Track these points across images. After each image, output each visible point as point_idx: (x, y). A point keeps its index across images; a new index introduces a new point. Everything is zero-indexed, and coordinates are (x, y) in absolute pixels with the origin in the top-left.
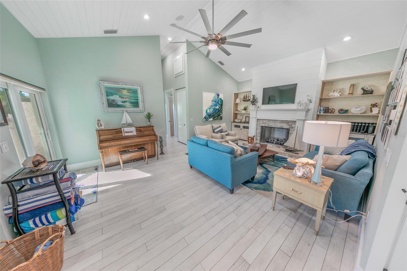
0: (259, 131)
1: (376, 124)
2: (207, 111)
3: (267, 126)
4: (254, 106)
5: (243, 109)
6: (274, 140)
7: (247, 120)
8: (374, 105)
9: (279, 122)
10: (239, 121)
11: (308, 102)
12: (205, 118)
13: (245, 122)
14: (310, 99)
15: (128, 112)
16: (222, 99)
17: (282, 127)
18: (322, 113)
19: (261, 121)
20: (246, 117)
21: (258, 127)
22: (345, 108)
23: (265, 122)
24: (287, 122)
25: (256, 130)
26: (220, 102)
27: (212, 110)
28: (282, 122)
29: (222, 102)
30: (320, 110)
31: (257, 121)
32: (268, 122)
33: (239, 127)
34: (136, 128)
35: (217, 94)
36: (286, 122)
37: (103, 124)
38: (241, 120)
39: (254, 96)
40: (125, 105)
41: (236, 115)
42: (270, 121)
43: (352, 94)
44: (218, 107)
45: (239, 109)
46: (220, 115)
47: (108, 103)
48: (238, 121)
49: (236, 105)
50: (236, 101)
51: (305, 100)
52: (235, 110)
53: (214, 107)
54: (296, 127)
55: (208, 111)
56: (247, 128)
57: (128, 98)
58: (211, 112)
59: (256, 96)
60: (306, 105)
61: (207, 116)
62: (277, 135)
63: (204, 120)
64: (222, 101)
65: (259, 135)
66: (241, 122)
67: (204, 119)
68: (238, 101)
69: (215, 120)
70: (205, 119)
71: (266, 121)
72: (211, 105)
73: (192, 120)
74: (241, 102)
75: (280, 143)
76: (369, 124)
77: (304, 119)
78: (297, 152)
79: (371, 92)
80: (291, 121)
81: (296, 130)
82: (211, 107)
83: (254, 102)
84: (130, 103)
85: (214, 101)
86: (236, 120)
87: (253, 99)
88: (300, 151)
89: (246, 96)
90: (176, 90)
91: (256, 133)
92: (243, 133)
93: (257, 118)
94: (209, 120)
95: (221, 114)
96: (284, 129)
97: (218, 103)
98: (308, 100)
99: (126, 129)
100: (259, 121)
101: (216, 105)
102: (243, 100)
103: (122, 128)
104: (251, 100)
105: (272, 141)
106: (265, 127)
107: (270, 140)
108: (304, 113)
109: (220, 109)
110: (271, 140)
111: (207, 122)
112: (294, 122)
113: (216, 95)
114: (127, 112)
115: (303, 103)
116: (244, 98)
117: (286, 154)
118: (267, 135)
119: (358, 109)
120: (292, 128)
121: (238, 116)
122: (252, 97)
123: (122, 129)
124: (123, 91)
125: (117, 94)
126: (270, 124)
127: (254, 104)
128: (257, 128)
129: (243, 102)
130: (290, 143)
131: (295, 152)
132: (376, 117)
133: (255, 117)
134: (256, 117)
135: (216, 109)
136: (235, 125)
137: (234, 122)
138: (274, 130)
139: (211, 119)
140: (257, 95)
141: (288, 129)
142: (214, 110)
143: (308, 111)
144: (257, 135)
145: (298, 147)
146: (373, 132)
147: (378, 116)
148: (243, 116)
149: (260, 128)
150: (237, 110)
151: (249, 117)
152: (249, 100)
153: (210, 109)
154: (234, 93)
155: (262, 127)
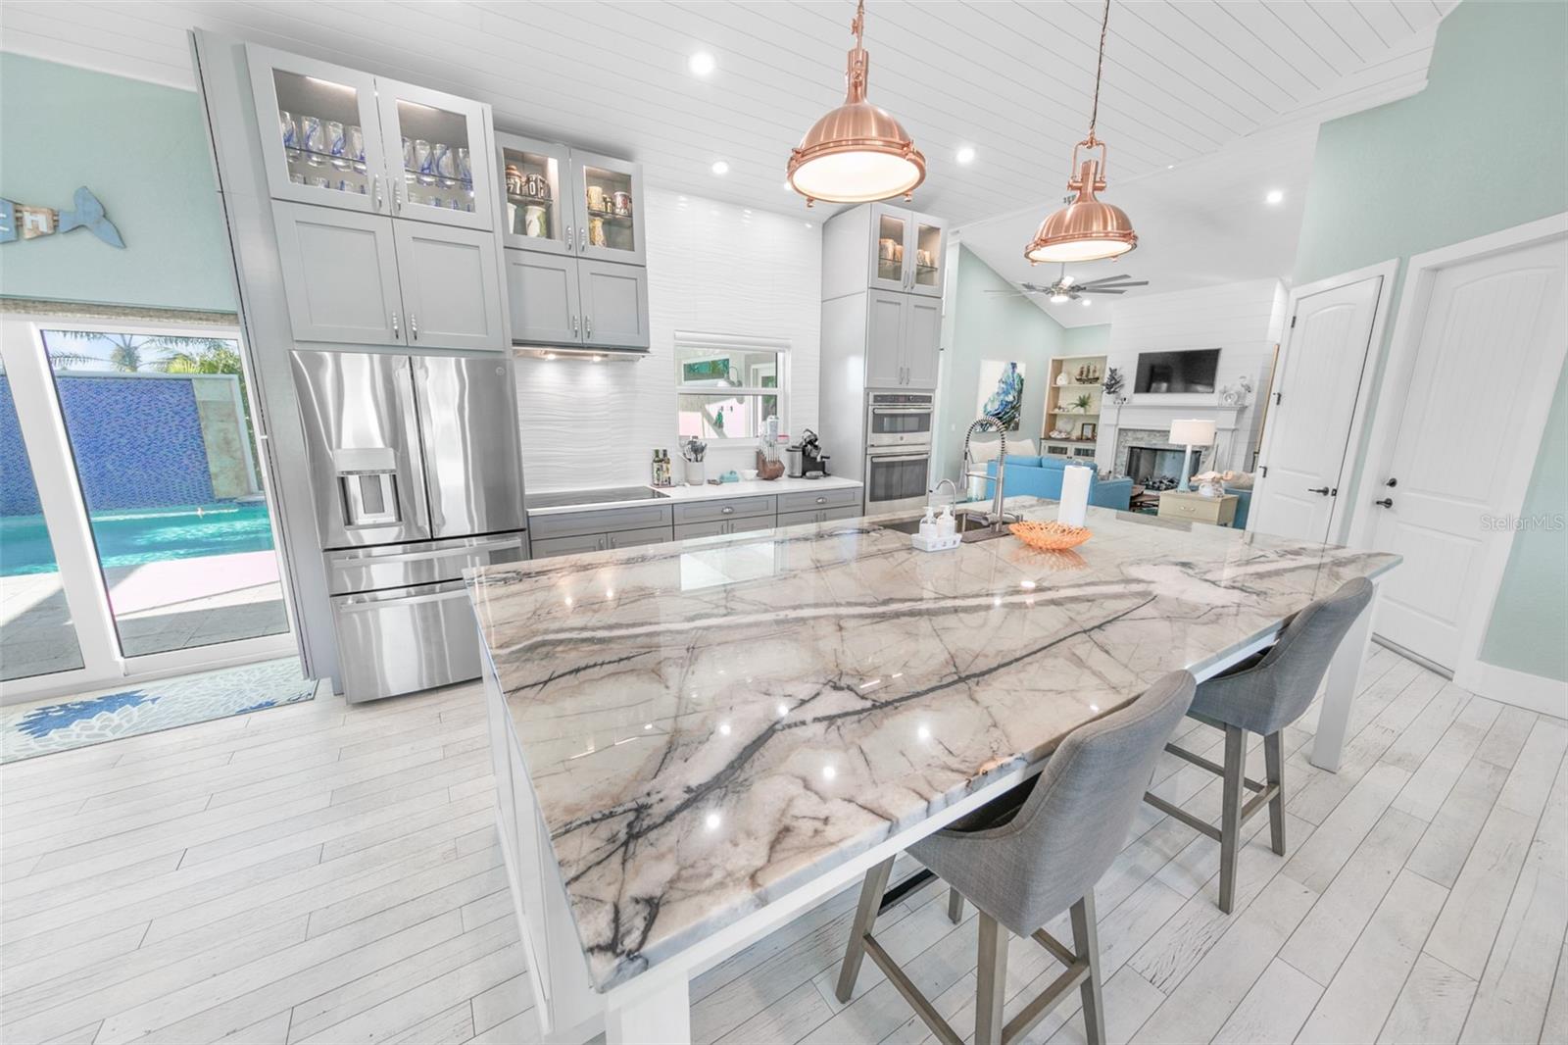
0: (1124, 458)
2: (986, 406)
3: (1144, 446)
4: (1112, 395)
5: (1078, 402)
6: (1161, 482)
7: (1088, 432)
10: (1064, 436)
11: (1243, 390)
12: (981, 424)
13: (1080, 439)
14: (1246, 385)
16: (1022, 376)
19: (1130, 434)
20: (1083, 424)
21: (1121, 449)
23: (1140, 436)
25: (1117, 456)
26: (1018, 385)
27: (996, 405)
29: (1022, 385)
31: (1119, 434)
32: (1149, 436)
33: (1063, 451)
35: (1012, 364)
38: (1069, 433)
39: (1113, 371)
41: (1053, 418)
42: (1151, 433)
44: (1010, 398)
45: (1061, 403)
46: (1014, 417)
48: (1058, 437)
49: (1056, 391)
50: (1055, 381)
51: (1238, 387)
52: (1052, 406)
53: (1002, 397)
54: (1216, 447)
55: (989, 409)
56: (1090, 452)
58: (996, 410)
59: (1119, 373)
60: (1239, 397)
61: (985, 419)
63: (978, 430)
64: (1021, 381)
65: (1123, 469)
66: (1067, 439)
67: (979, 427)
69: (1005, 429)
70: (982, 427)
71: (1143, 433)
72: (997, 392)
73: (953, 427)
74: (1070, 383)
77: (1233, 427)
81: (1214, 453)
82: (996, 396)
83: (1113, 386)
85: (1003, 383)
86: (1054, 434)
87: (1112, 378)
89: (1089, 370)
91: (1116, 464)
93: (1121, 427)
94: (990, 429)
95: (1017, 415)
97: (1013, 387)
98: (1242, 386)
100: (1125, 434)
101: (1007, 393)
102: (1078, 380)
104: (1106, 380)
105: (1156, 485)
106: (1139, 450)
107: (1151, 483)
108: (1234, 414)
109: (1015, 403)
110: (1154, 483)
113: (1010, 366)
115: (1232, 392)
116: (1082, 373)
118: (1143, 470)
121: (1060, 424)
122: (1108, 373)
126: (1154, 442)
127: (1114, 392)
128: (1117, 450)
129: (1077, 384)
133: (1115, 423)
134: (1117, 425)
135: (1008, 403)
136: (1050, 447)
137: (1048, 438)
138: (1163, 459)
140: (1121, 368)
141: (1198, 453)
142: (1002, 404)
143: (1242, 410)
144: (1118, 470)
148: (1075, 421)
149: (1126, 450)
150: (1056, 406)
151: (1095, 425)
152: (1098, 379)
153: (993, 401)
154: (1053, 360)
155: (1132, 448)
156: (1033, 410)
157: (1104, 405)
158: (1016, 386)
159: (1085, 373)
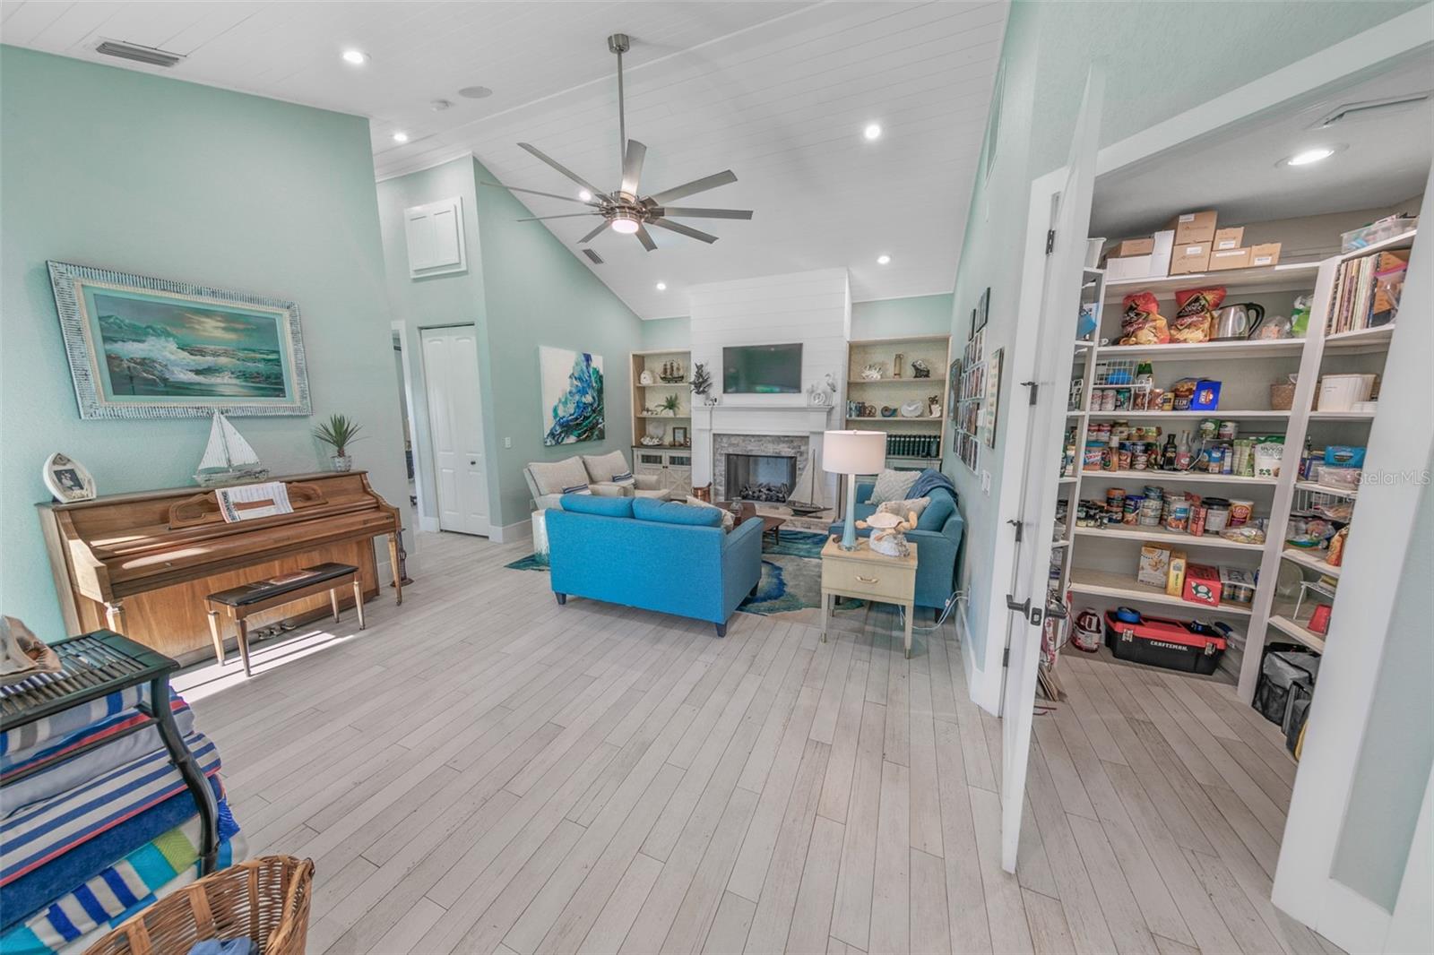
0: (722, 467)
1: (940, 437)
2: (555, 410)
3: (740, 453)
4: (701, 396)
5: (666, 404)
6: (760, 491)
7: (680, 438)
8: (933, 400)
9: (769, 442)
10: (656, 442)
11: (829, 389)
12: (552, 434)
13: (673, 446)
14: (833, 384)
15: (230, 414)
16: (601, 372)
17: (779, 453)
18: (854, 417)
19: (725, 440)
20: (674, 429)
22: (892, 405)
23: (736, 442)
24: (788, 440)
25: (714, 466)
26: (596, 382)
27: (571, 408)
28: (779, 439)
29: (601, 382)
30: (851, 409)
31: (714, 440)
32: (744, 441)
33: (657, 460)
34: (289, 485)
35: (585, 355)
36: (786, 439)
37: (90, 476)
38: (661, 439)
39: (700, 368)
40: (212, 385)
41: (642, 422)
42: (748, 438)
43: (899, 374)
44: (588, 399)
45: (649, 405)
46: (597, 423)
47: (112, 373)
48: (651, 444)
50: (639, 380)
51: (824, 386)
52: (639, 408)
53: (577, 397)
54: (811, 452)
55: (561, 413)
56: (686, 462)
57: (226, 353)
58: (571, 415)
59: (706, 369)
60: (826, 397)
61: (558, 428)
62: (765, 476)
63: (549, 444)
64: (600, 379)
65: (722, 480)
66: (660, 446)
67: (550, 439)
68: (646, 379)
69: (585, 440)
70: (554, 438)
71: (738, 438)
72: (568, 390)
73: (508, 442)
74: (654, 382)
75: (777, 496)
76: (930, 437)
78: (819, 514)
79: (927, 374)
80: (797, 437)
81: (811, 463)
82: (568, 396)
83: (701, 384)
84: (238, 377)
85: (576, 378)
87: (699, 374)
88: (825, 509)
89: (672, 367)
90: (421, 328)
91: (714, 475)
92: (672, 480)
93: (716, 432)
94: (564, 442)
95: (600, 421)
96: (783, 457)
97: (590, 386)
98: (828, 384)
99: (237, 494)
100: (719, 440)
101: (583, 392)
102: (662, 378)
103: (216, 491)
104: (692, 378)
105: (756, 495)
106: (735, 458)
107: (750, 493)
108: (825, 416)
109: (595, 405)
110: (754, 492)
111: (559, 447)
112: (805, 439)
113: (583, 358)
114: (226, 417)
115: (819, 391)
116: (665, 370)
117: (796, 523)
118: (741, 478)
119: (912, 408)
120: (801, 454)
121: (650, 429)
122: (694, 370)
123: (218, 492)
124: (200, 323)
125: (168, 335)
126: (750, 448)
127: (703, 392)
128: (714, 459)
129: (663, 384)
130: (801, 495)
131: (814, 514)
132: (938, 423)
133: (708, 427)
134: (711, 430)
135: (586, 406)
136: (643, 456)
137: (640, 445)
138: (756, 463)
139: (572, 439)
140: (707, 364)
141: (791, 458)
142: (578, 406)
143: (830, 411)
144: (718, 481)
145: (819, 503)
146: (938, 454)
147: (941, 422)
148: (665, 425)
149: (723, 458)
150: (644, 409)
151: (685, 429)
152: (682, 377)
153: (565, 403)
154: (634, 355)
155: (728, 456)
156: (618, 412)
157: (694, 405)
158: (591, 384)
159: (669, 371)
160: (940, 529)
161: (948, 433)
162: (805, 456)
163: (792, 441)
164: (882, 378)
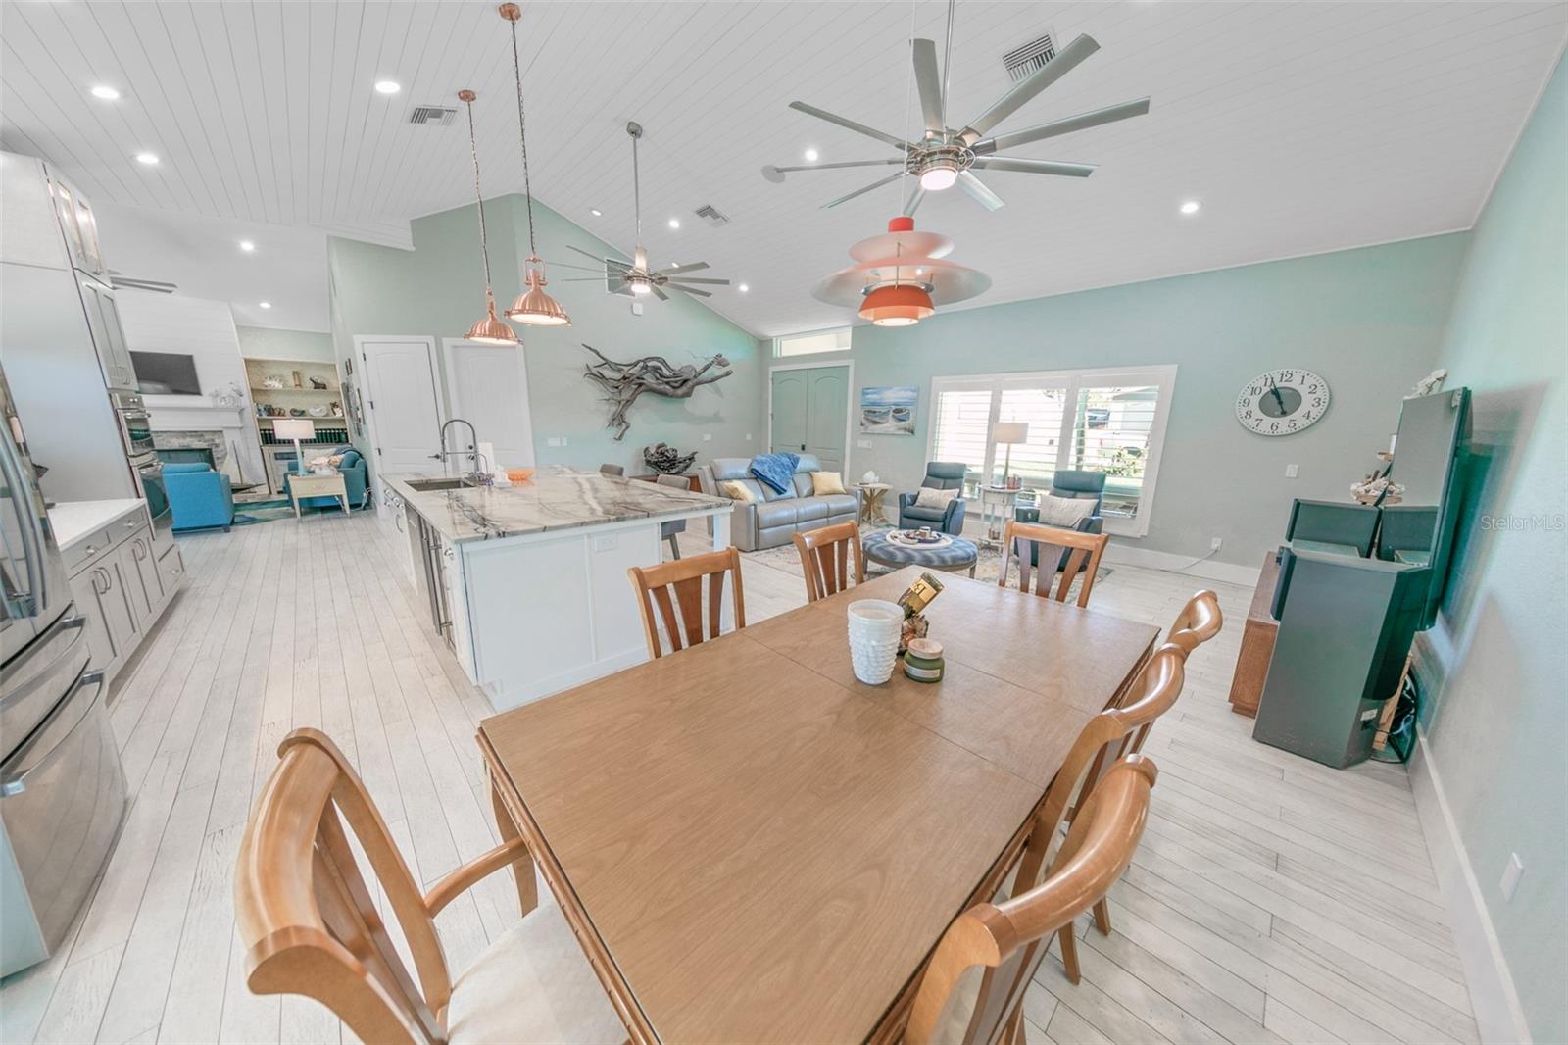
1: (345, 428)
8: (334, 405)
11: (235, 394)
14: (236, 390)
17: (192, 446)
18: (263, 416)
22: (299, 407)
24: (197, 434)
28: (184, 434)
30: (259, 410)
36: (193, 433)
43: (300, 386)
54: (222, 443)
60: (232, 400)
76: (338, 429)
78: (251, 490)
79: (324, 386)
80: (207, 431)
88: (257, 486)
96: (194, 450)
98: (233, 390)
112: (218, 433)
115: (224, 396)
119: (318, 410)
120: (217, 446)
130: (228, 477)
131: (248, 490)
132: (343, 420)
141: (206, 449)
143: (241, 411)
145: (248, 481)
146: (347, 441)
147: (345, 419)
160: (353, 466)
161: (349, 426)
162: (222, 447)
163: (202, 436)
164: (284, 387)
